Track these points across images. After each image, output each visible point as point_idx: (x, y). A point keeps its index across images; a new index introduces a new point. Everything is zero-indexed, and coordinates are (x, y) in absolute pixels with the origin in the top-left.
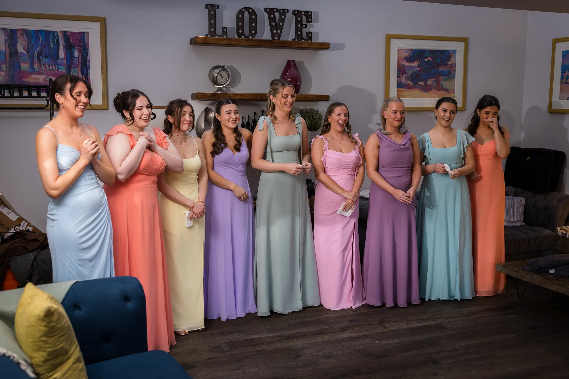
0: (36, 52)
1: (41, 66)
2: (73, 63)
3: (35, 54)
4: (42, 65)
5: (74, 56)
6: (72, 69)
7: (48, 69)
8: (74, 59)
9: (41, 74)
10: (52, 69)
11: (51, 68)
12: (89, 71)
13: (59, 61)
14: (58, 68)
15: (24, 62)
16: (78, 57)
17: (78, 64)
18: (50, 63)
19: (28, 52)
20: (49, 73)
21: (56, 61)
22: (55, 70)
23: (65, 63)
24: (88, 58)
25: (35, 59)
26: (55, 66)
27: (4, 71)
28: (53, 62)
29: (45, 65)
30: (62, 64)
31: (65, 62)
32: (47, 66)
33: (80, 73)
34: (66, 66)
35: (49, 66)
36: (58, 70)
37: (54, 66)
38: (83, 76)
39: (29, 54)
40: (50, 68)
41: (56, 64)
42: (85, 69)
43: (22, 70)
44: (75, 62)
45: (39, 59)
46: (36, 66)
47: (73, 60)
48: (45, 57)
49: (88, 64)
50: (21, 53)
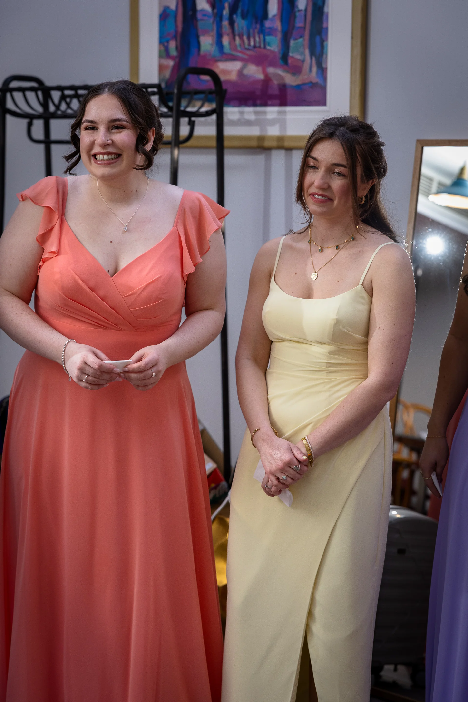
0: (227, 5)
1: (234, 39)
2: (294, 27)
3: (226, 12)
4: (237, 38)
5: (297, 6)
6: (292, 43)
7: (247, 46)
8: (297, 14)
9: (233, 58)
10: (255, 47)
11: (252, 43)
12: (325, 43)
13: (267, 24)
14: (264, 40)
15: (206, 32)
16: (306, 10)
17: (304, 28)
18: (251, 31)
19: (213, 6)
20: (247, 55)
21: (262, 25)
22: (260, 47)
23: (279, 28)
24: (326, 10)
25: (225, 23)
26: (259, 37)
27: (172, 58)
28: (256, 28)
29: (241, 36)
30: (272, 32)
31: (278, 25)
32: (245, 38)
33: (307, 52)
34: (279, 35)
35: (249, 38)
36: (265, 47)
37: (257, 39)
38: (314, 59)
39: (215, 11)
40: (249, 44)
41: (263, 32)
42: (318, 39)
43: (202, 52)
44: (299, 23)
45: (232, 23)
46: (226, 41)
47: (295, 17)
48: (244, 17)
49: (324, 26)
50: (202, 10)
